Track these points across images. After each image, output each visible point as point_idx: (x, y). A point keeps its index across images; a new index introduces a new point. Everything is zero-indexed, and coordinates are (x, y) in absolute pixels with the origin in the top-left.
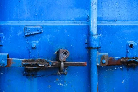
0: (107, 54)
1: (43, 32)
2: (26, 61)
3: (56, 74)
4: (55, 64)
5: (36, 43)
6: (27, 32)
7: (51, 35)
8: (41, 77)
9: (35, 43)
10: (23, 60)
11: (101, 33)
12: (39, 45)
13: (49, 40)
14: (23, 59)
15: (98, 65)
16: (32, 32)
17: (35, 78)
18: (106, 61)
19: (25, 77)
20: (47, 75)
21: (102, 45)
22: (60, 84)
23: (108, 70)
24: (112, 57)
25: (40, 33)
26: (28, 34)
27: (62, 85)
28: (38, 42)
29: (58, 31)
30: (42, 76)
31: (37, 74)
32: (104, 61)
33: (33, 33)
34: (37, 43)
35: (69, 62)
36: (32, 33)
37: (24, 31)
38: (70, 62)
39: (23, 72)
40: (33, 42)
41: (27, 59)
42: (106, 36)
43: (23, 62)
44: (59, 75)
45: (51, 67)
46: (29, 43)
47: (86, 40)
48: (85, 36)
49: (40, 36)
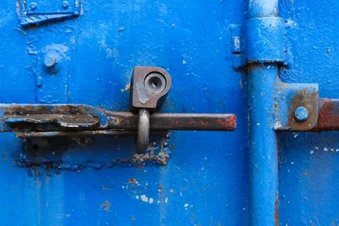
0: (316, 86)
1: (82, 13)
2: (18, 112)
3: (129, 162)
4: (118, 122)
5: (57, 51)
6: (29, 15)
7: (110, 24)
8: (75, 170)
9: (55, 53)
10: (7, 108)
11: (291, 16)
12: (69, 58)
13: (103, 41)
14: (8, 105)
15: (278, 126)
16: (44, 14)
17: (58, 173)
18: (310, 114)
19: (24, 171)
20: (98, 166)
21: (295, 59)
22: (144, 198)
23: (315, 151)
24: (333, 100)
25: (74, 17)
26: (30, 21)
27: (151, 200)
28: (66, 49)
29: (137, 8)
30: (81, 167)
31: (62, 162)
32: (303, 113)
33: (50, 17)
34: (62, 52)
35: (170, 115)
36: (43, 18)
37: (18, 10)
38: (175, 115)
39: (14, 155)
40: (48, 47)
41: (23, 105)
42: (311, 25)
43: (7, 113)
44: (137, 164)
45: (105, 132)
46: (35, 52)
47: (237, 41)
48: (233, 26)
49: (72, 29)
